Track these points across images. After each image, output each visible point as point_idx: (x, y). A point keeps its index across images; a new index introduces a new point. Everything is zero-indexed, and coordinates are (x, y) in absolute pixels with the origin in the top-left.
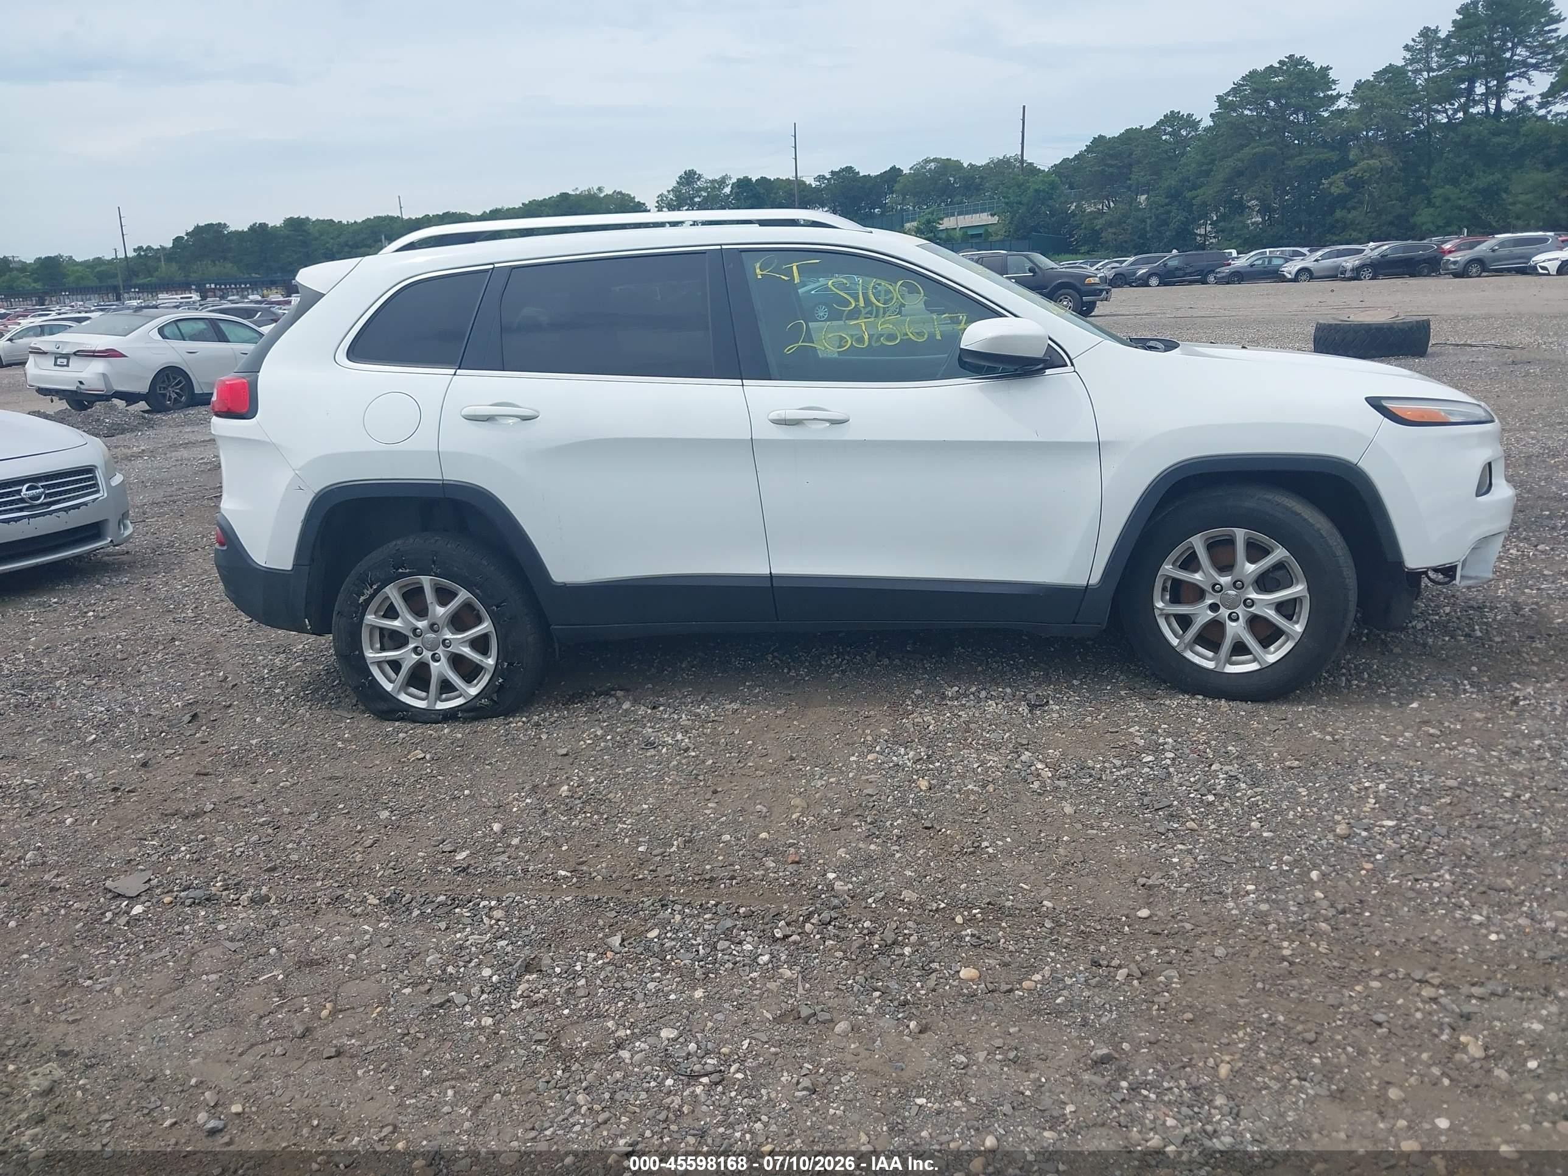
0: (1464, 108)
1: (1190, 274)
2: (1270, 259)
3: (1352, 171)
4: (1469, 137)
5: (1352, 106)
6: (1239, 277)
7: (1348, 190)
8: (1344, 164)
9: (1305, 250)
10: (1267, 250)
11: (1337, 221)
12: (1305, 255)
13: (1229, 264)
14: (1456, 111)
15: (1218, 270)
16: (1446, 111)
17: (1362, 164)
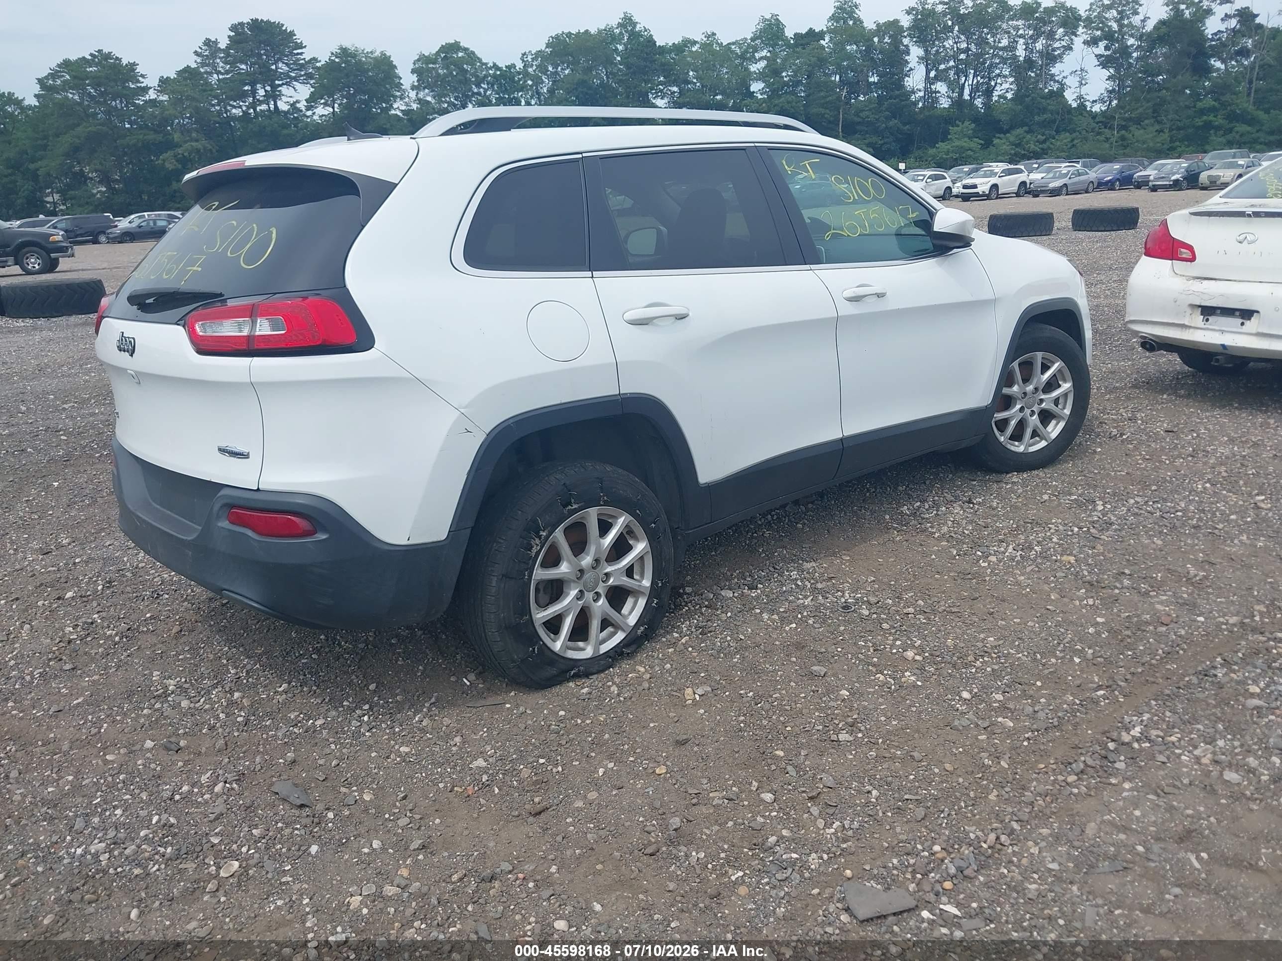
0: (253, 106)
1: (81, 235)
2: (155, 221)
3: (180, 151)
4: (264, 128)
5: (161, 98)
6: (129, 237)
7: (180, 166)
8: (170, 145)
9: (178, 214)
10: (146, 214)
11: (175, 191)
12: (179, 218)
13: (116, 226)
14: (248, 108)
15: (109, 231)
16: (240, 107)
17: (187, 145)
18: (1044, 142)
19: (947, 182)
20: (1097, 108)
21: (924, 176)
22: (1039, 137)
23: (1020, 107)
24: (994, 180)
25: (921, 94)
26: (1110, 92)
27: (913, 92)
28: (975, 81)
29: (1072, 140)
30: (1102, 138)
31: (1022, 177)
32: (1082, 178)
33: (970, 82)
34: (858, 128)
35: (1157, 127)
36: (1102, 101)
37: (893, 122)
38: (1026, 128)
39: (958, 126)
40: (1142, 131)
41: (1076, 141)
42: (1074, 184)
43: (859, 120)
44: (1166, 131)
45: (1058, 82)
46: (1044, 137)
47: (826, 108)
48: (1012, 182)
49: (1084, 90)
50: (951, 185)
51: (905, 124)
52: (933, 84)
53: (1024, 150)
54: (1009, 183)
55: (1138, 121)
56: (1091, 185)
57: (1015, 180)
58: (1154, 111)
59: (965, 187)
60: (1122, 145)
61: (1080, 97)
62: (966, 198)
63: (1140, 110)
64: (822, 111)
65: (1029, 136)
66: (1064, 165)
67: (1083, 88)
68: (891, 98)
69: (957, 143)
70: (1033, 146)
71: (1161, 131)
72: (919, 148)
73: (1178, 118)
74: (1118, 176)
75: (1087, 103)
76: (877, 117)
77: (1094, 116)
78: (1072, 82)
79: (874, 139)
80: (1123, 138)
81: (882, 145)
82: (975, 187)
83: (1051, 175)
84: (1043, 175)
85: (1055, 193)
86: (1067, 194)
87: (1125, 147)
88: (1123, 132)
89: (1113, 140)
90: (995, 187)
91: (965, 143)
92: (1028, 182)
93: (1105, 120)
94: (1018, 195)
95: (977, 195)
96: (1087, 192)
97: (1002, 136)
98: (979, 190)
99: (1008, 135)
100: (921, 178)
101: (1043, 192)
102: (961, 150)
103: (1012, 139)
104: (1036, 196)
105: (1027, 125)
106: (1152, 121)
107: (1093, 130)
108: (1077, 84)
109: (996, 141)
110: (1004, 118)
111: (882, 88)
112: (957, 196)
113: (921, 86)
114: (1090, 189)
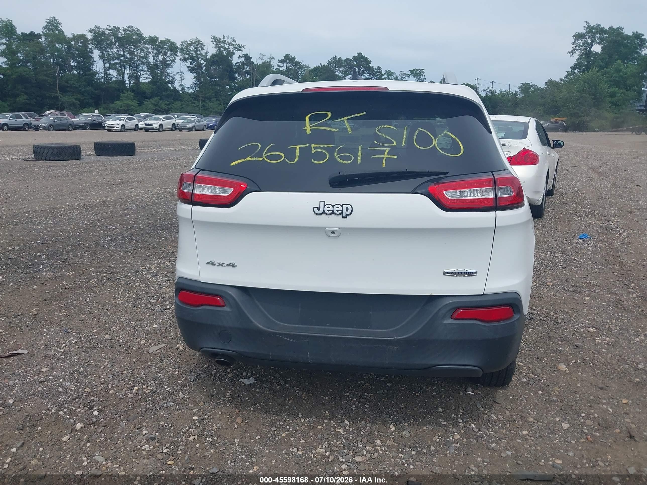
18: (169, 105)
19: (136, 122)
20: (191, 91)
21: (124, 118)
22: (166, 102)
23: (155, 87)
24: (160, 122)
25: (103, 75)
26: (195, 84)
27: (97, 73)
28: (130, 71)
29: (182, 105)
30: (195, 105)
31: (173, 121)
32: (201, 123)
33: (128, 72)
34: (68, 89)
35: (218, 102)
36: (192, 88)
37: (89, 88)
38: (159, 97)
39: (125, 93)
40: (212, 103)
41: (183, 106)
42: (198, 126)
43: (69, 85)
44: (222, 104)
45: (171, 76)
46: (168, 103)
47: (48, 77)
48: (169, 123)
49: (183, 82)
50: (137, 123)
51: (95, 90)
52: (108, 70)
53: (160, 107)
54: (168, 124)
55: (209, 99)
56: (205, 127)
57: (170, 122)
58: (215, 95)
59: (146, 125)
60: (204, 109)
61: (182, 85)
62: (147, 130)
63: (210, 94)
64: (45, 78)
65: (161, 101)
66: (190, 117)
67: (183, 81)
68: (85, 75)
69: (125, 102)
70: (164, 106)
71: (220, 104)
72: (105, 103)
73: (226, 99)
74: (215, 124)
75: (185, 88)
76: (79, 84)
77: (190, 95)
78: (177, 77)
79: (79, 96)
80: (204, 106)
81: (84, 100)
82: (151, 125)
83: (186, 121)
84: (183, 121)
85: (190, 130)
86: (195, 131)
87: (205, 110)
88: (204, 103)
89: (200, 106)
90: (161, 125)
91: (130, 102)
92: (176, 124)
93: (194, 96)
94: (172, 130)
95: (152, 129)
96: (203, 130)
97: (148, 100)
98: (154, 126)
99: (151, 100)
100: (123, 119)
101: (184, 129)
102: (128, 106)
103: (153, 102)
104: (181, 131)
105: (159, 96)
106: (215, 99)
107: (191, 101)
108: (180, 79)
109: (145, 103)
110: (147, 91)
111: (80, 69)
112: (141, 129)
113: (102, 70)
114: (205, 129)
